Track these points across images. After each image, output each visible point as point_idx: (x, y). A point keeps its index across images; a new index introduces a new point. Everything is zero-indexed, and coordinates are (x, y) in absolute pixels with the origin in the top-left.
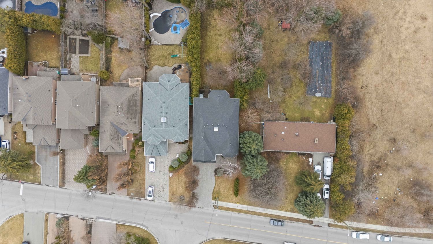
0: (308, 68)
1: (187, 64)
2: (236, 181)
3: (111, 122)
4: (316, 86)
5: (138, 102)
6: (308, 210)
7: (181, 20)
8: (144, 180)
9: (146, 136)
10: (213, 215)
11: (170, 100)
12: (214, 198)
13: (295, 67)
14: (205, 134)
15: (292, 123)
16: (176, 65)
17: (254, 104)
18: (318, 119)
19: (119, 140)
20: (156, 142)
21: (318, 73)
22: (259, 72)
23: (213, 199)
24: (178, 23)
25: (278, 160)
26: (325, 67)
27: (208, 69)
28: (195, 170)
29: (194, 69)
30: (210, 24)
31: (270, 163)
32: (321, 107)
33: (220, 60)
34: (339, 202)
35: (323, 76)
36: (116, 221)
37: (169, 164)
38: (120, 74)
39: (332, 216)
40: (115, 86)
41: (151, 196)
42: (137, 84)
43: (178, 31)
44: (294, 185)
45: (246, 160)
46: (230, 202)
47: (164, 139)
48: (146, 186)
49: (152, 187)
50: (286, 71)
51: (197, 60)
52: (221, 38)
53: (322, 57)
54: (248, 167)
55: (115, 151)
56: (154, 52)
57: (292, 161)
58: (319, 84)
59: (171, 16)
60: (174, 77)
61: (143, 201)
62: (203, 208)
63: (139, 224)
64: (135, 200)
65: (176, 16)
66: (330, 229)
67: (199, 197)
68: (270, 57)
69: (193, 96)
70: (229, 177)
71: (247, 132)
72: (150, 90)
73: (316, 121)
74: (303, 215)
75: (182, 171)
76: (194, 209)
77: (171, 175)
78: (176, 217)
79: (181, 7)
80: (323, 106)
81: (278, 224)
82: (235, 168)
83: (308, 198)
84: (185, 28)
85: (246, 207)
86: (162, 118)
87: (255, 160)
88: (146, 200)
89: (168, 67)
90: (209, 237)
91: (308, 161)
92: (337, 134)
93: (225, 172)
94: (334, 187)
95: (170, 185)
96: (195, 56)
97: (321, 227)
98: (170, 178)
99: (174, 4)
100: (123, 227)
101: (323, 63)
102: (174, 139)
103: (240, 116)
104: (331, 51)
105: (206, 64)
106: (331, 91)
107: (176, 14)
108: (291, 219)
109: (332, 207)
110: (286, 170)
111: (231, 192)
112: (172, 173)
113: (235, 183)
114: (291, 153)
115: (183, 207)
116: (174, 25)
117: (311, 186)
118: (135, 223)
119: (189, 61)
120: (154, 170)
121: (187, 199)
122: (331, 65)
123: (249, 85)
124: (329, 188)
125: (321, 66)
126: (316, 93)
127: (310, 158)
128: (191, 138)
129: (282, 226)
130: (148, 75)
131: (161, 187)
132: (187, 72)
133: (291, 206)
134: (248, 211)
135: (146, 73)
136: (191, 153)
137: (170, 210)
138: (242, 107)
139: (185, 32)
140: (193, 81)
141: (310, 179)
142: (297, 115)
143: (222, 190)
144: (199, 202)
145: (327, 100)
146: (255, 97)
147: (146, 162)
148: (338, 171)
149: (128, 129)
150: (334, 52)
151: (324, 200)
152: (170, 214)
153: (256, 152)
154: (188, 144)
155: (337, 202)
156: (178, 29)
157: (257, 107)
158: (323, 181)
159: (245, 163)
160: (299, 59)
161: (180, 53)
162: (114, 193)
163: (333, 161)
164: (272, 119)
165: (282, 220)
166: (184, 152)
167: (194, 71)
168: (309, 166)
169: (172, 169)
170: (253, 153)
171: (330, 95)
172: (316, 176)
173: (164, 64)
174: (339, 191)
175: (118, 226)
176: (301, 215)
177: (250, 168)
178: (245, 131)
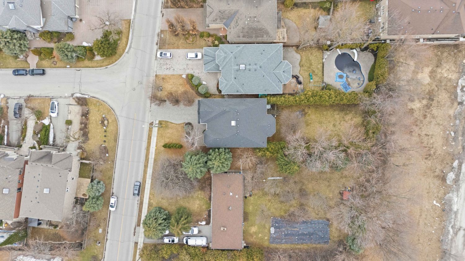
0: (301, 219)
1: (303, 90)
2: (179, 146)
3: (238, 10)
4: (282, 227)
5: (260, 39)
6: (151, 221)
7: (351, 83)
8: (178, 48)
9: (225, 49)
10: (143, 122)
11: (264, 74)
12: (160, 123)
13: (302, 205)
14: (228, 112)
15: (242, 203)
16: (301, 79)
17: (261, 163)
18: (247, 230)
19: (220, 19)
20: (218, 60)
21: (296, 229)
22: (296, 168)
23: (160, 121)
24: (347, 80)
25: (202, 189)
26: (302, 237)
27: (298, 113)
28: (190, 102)
29: (297, 99)
30: (346, 114)
31: (199, 181)
32: (260, 233)
33: (308, 125)
34: (161, 253)
35: (293, 235)
36: (134, 19)
37: (196, 74)
38: (290, 18)
39: (145, 246)
40: (278, 13)
41: (161, 56)
42: (281, 37)
43: (338, 80)
44: (177, 206)
45: (202, 156)
46: (157, 139)
47: (221, 68)
48: (171, 50)
49: (170, 56)
50: (297, 196)
51: (307, 101)
52: (331, 126)
53: (312, 234)
54: (195, 158)
55: (208, 16)
56: (315, 55)
57: (202, 204)
58: (284, 231)
59: (354, 72)
60: (288, 76)
61: (156, 47)
62: (150, 111)
63: (131, 43)
64: (156, 39)
65: (354, 77)
66: (132, 245)
67: (161, 106)
68: (311, 179)
69: (269, 98)
70: (183, 138)
71: (231, 157)
72: (274, 52)
73: (245, 228)
74: (146, 216)
75: (188, 88)
76: (148, 101)
77: (184, 76)
78: (140, 83)
79: (364, 82)
80: (260, 235)
81: (136, 190)
82: (193, 144)
83: (163, 221)
84: (341, 88)
85: (152, 156)
86: (244, 65)
87: (202, 165)
88: (157, 50)
89: (299, 70)
90: (120, 119)
91: (203, 221)
92: (231, 250)
93: (188, 134)
94: (176, 248)
95: (173, 75)
96: (311, 99)
97: (134, 235)
98: (181, 75)
99: (368, 75)
100: (127, 26)
101: (306, 234)
102: (222, 79)
103: (248, 149)
104: (319, 243)
105: (304, 110)
106: (277, 243)
107: (356, 78)
108: (141, 204)
109: (155, 246)
110: (192, 197)
111: (167, 141)
112: (186, 77)
113: (177, 144)
114: (211, 202)
115: (150, 90)
116: (345, 75)
117: (176, 224)
118: (132, 39)
119: (305, 92)
120: (188, 58)
121: (159, 94)
122: (305, 243)
123: (281, 157)
124: (175, 242)
125: (303, 233)
126: (275, 228)
127: (206, 223)
128: (223, 96)
129: (134, 194)
130: (290, 49)
131: (170, 66)
132: (294, 91)
133: (154, 203)
134: (149, 158)
135: (292, 46)
136: (208, 97)
137: (147, 76)
138: (258, 150)
139: (337, 88)
140: (284, 97)
141: (183, 222)
142: (251, 208)
143: (170, 131)
144: (156, 107)
145: (266, 239)
146: (269, 163)
147: (197, 50)
148: (193, 251)
149: (232, 29)
150: (318, 246)
151: (162, 238)
152: (143, 76)
153: (210, 166)
154: (217, 93)
155: (160, 252)
156: (341, 80)
157: (258, 166)
158: (182, 236)
159: (198, 154)
160: (310, 209)
161: (315, 82)
162: (163, 16)
163: (203, 247)
164: (245, 182)
165: (140, 194)
166: (208, 90)
167: (295, 98)
168: (197, 221)
169: (190, 77)
170: (209, 163)
171: (272, 243)
172: (186, 229)
173: (302, 66)
174: (172, 253)
175: (129, 22)
176: (146, 214)
177: (194, 160)
178: (232, 154)
